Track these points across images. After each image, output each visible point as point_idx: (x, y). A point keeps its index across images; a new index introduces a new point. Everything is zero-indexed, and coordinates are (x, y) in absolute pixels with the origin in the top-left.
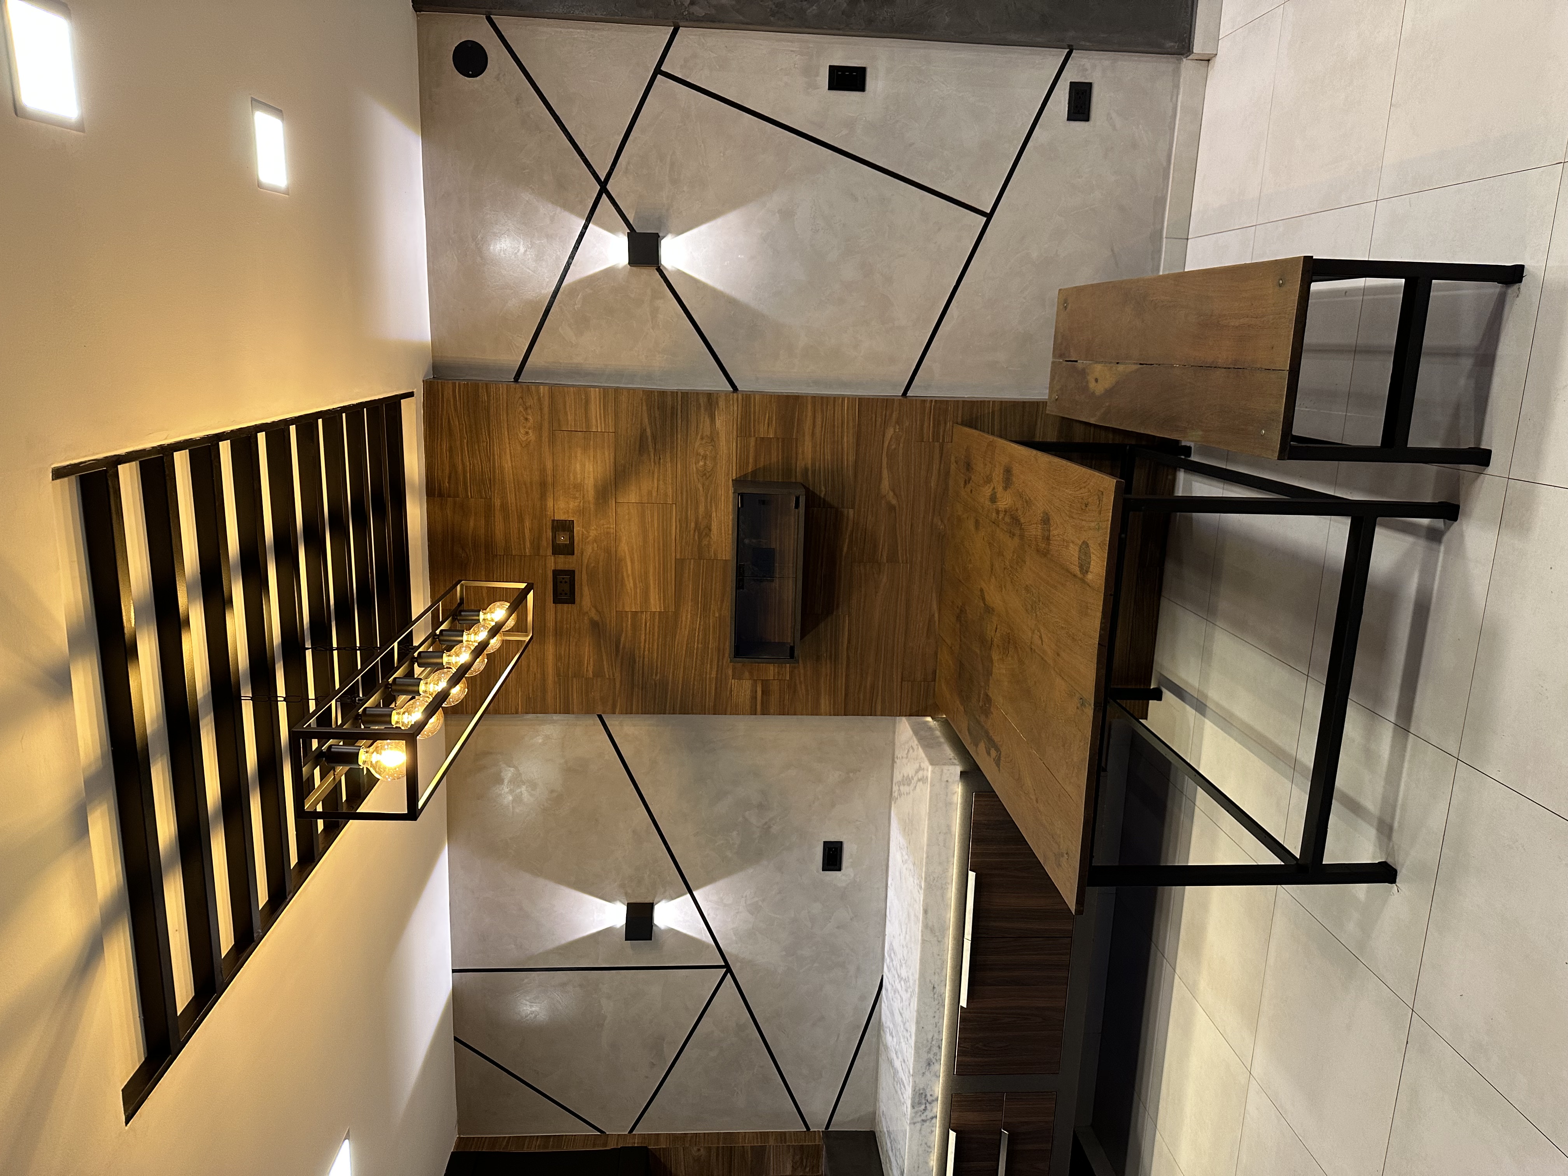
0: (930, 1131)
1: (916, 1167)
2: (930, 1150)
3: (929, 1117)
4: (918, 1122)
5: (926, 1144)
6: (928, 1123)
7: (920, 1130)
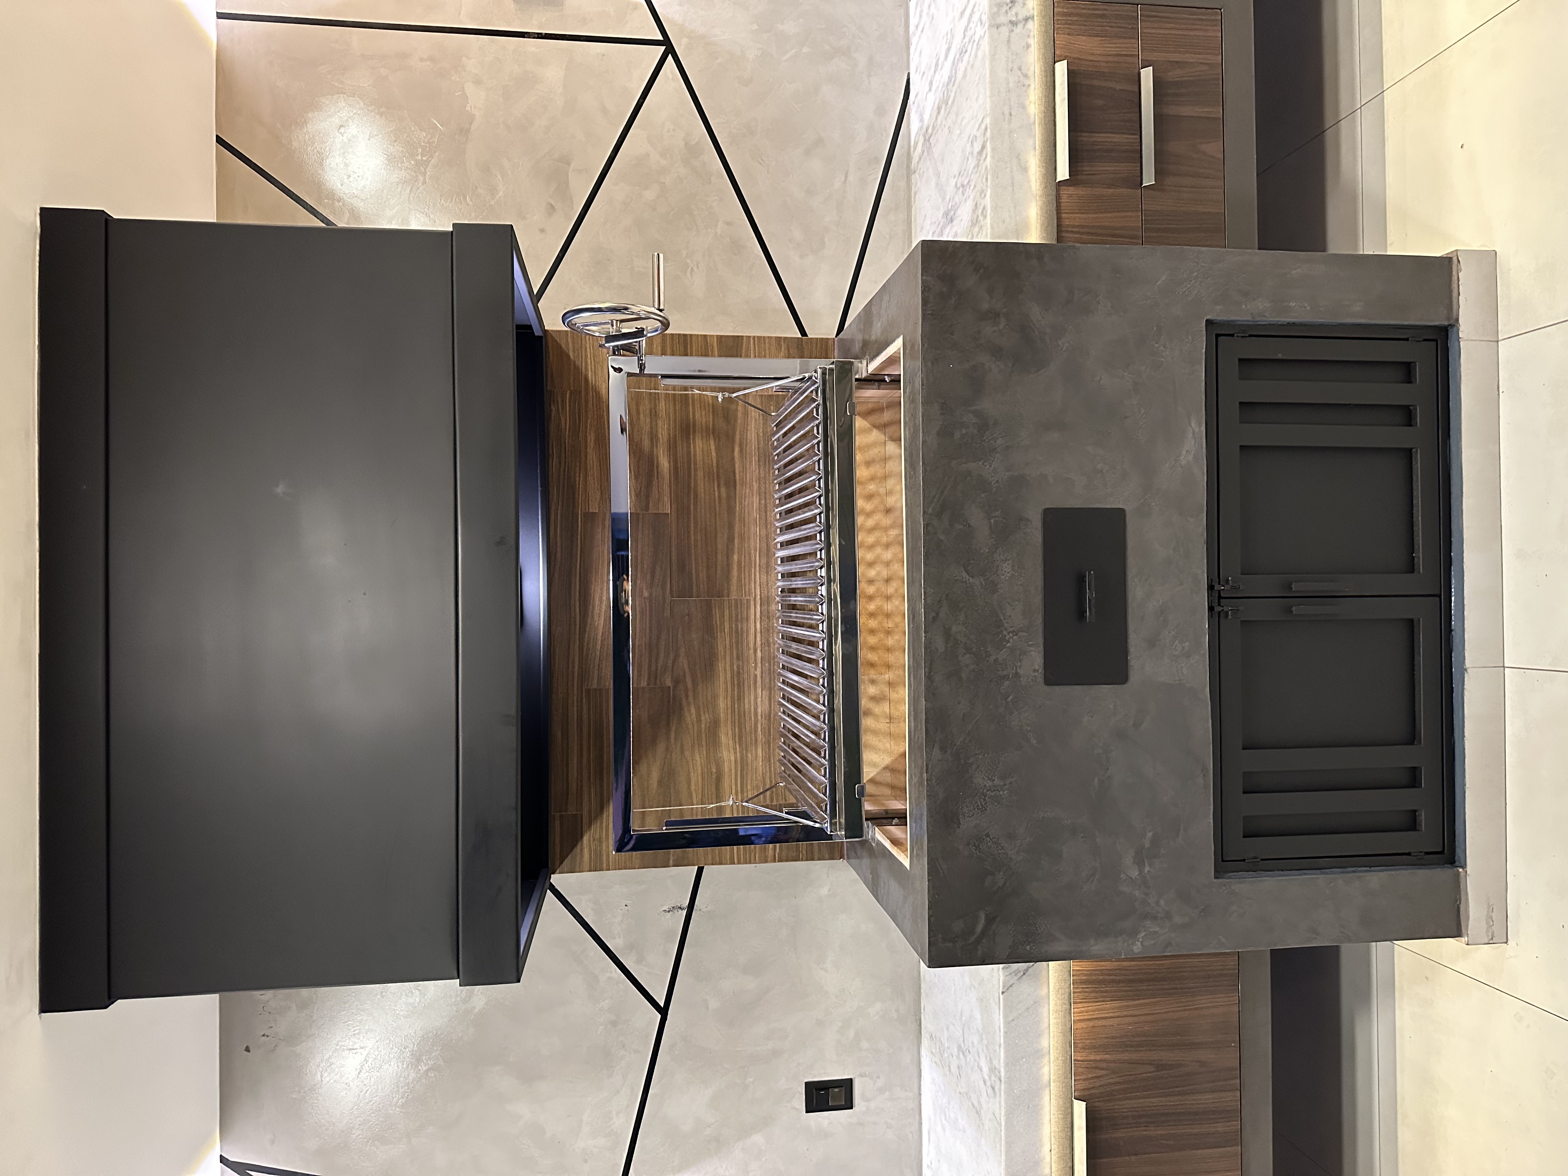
0: (1024, 44)
1: (1007, 113)
2: (1026, 82)
3: (1020, 17)
4: (1004, 25)
5: (1020, 69)
6: (1019, 29)
7: (1009, 41)
